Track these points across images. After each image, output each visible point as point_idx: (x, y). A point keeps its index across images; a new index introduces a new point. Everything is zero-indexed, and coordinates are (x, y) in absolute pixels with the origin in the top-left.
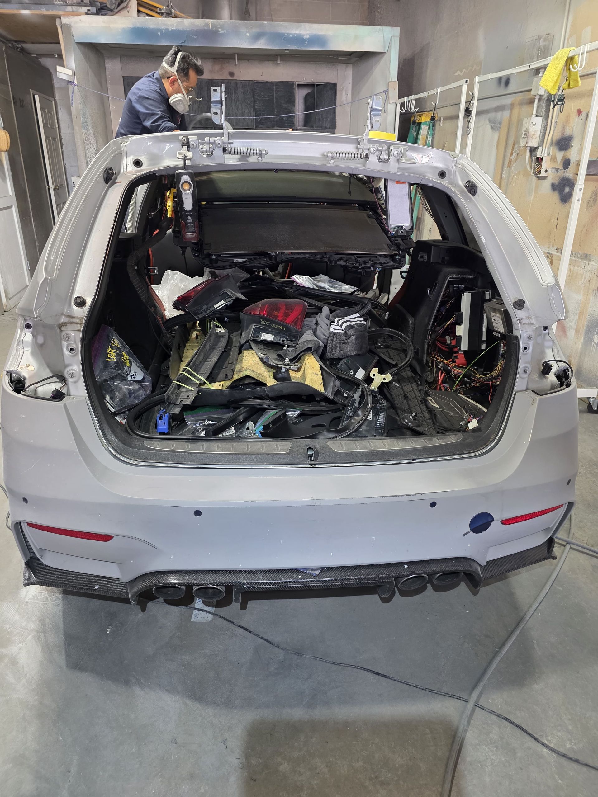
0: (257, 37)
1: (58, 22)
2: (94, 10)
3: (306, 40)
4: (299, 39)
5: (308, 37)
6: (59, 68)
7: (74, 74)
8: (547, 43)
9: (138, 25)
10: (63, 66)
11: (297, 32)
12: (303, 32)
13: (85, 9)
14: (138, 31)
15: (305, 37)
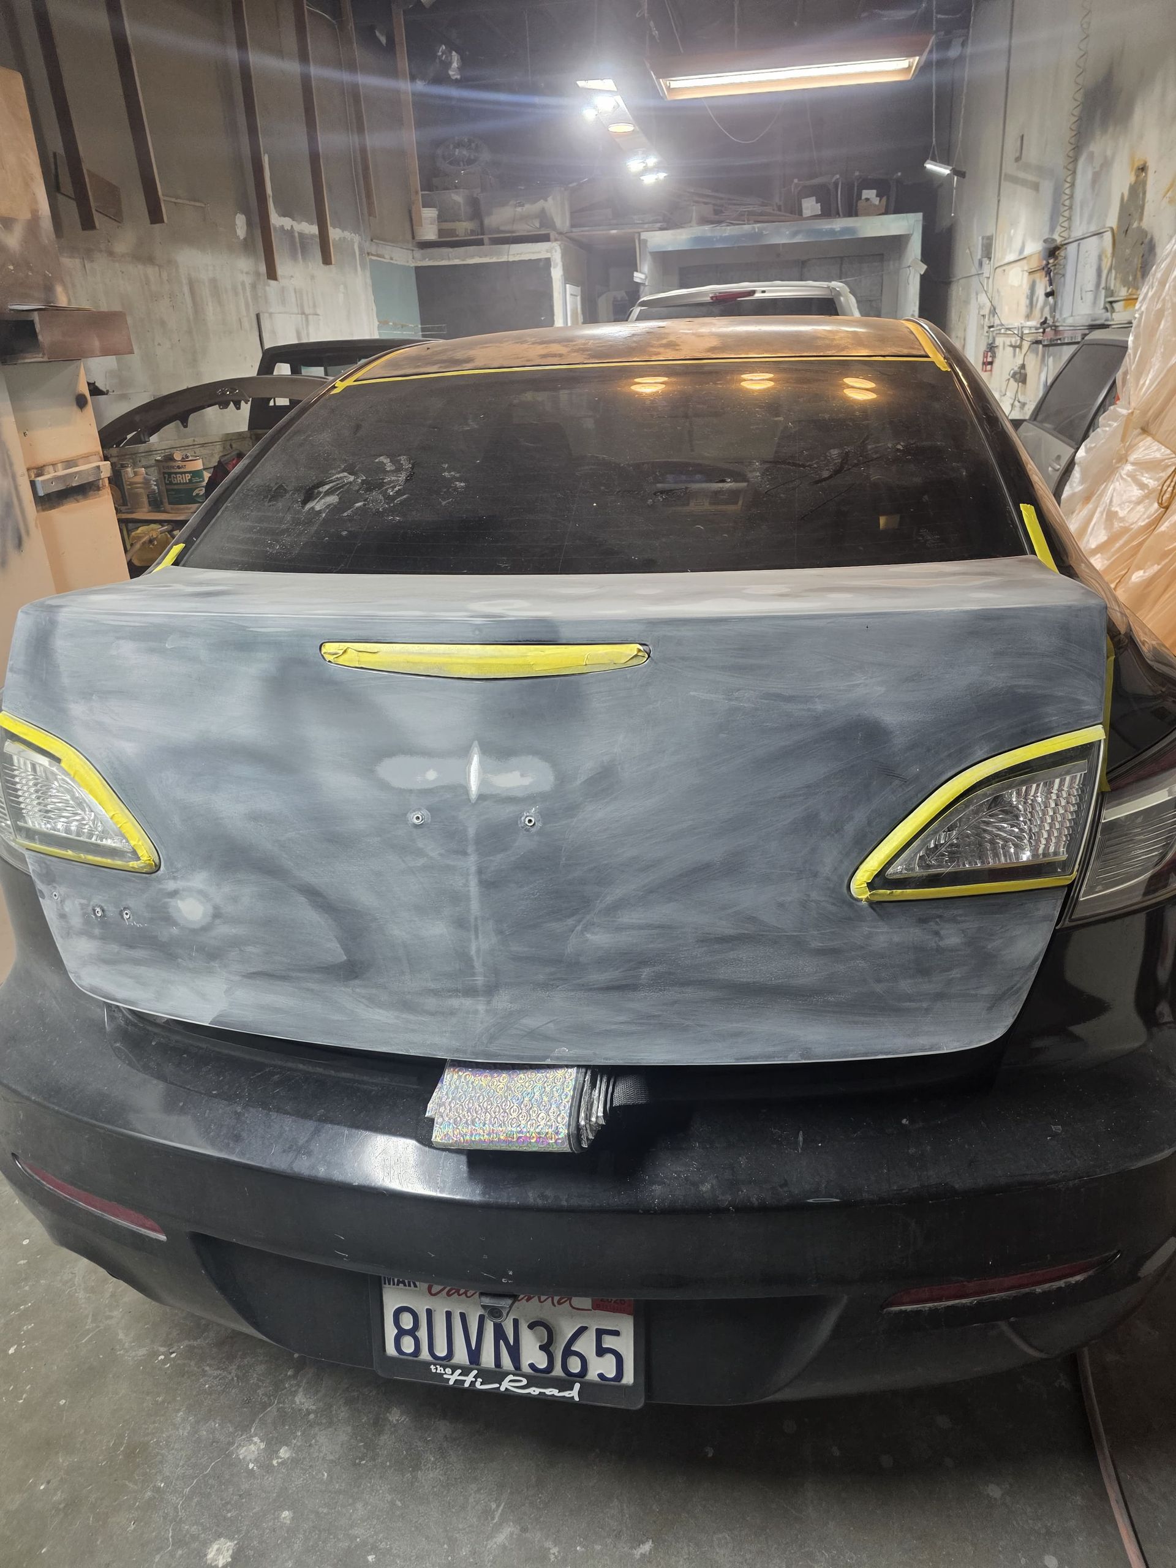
0: (795, 234)
1: (637, 235)
2: (665, 225)
3: (838, 231)
4: (832, 232)
5: (839, 229)
6: (636, 274)
7: (646, 277)
8: (988, 241)
9: (699, 235)
10: (637, 271)
11: (830, 227)
12: (834, 227)
13: (659, 225)
14: (697, 240)
15: (837, 230)
